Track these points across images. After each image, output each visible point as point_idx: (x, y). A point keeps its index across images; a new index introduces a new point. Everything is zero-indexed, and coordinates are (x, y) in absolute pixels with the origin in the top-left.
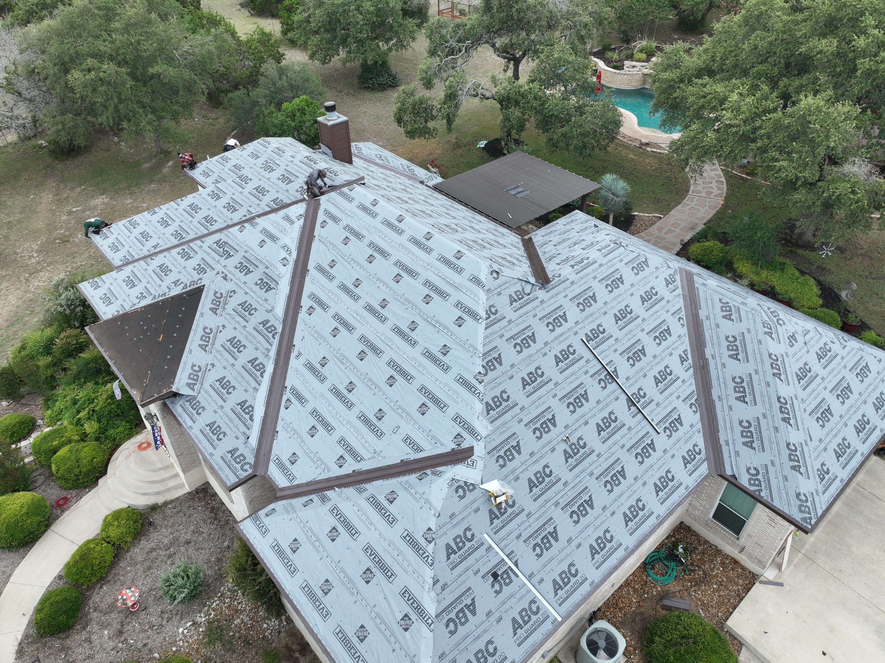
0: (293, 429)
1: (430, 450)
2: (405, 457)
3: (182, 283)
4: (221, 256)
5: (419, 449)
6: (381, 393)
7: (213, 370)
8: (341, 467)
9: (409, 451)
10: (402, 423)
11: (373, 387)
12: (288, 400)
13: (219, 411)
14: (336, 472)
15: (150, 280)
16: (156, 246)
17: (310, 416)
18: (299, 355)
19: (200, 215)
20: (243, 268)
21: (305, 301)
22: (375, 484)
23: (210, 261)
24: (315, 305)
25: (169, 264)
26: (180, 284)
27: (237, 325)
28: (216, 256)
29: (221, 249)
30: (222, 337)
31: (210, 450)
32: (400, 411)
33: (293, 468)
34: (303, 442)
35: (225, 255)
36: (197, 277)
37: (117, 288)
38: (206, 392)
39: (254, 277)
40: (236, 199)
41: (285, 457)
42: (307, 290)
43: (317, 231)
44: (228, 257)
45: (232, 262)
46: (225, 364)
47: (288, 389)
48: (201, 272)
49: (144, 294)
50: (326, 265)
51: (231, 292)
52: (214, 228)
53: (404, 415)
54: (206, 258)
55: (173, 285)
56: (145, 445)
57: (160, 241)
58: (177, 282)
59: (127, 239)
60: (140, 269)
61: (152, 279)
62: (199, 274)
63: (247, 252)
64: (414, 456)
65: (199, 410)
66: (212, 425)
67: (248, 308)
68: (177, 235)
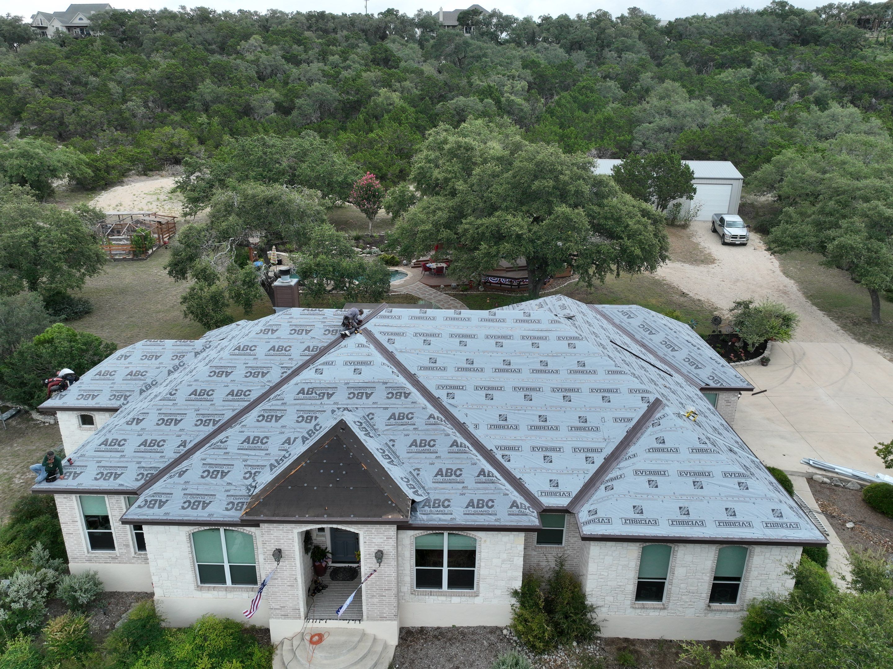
0: (530, 469)
1: (636, 416)
2: (627, 429)
3: (296, 438)
4: (321, 399)
5: (629, 420)
6: (569, 409)
7: (421, 472)
8: (593, 463)
11: (559, 409)
12: (503, 456)
13: (464, 491)
14: (593, 468)
15: (246, 457)
16: (184, 444)
17: (534, 453)
18: (476, 426)
19: (220, 395)
20: (359, 396)
21: (436, 393)
22: (632, 450)
23: (312, 408)
24: (450, 391)
25: (256, 434)
26: (294, 441)
27: (406, 433)
28: (313, 402)
29: (314, 395)
30: (401, 448)
31: (493, 518)
32: (593, 409)
33: (561, 488)
34: (548, 469)
35: (323, 396)
36: (311, 426)
37: (200, 487)
38: (435, 489)
39: (380, 396)
40: (255, 365)
41: (547, 487)
42: (431, 386)
43: (390, 348)
44: (330, 396)
45: (341, 397)
46: (428, 461)
47: (494, 450)
48: (311, 420)
49: (253, 471)
50: (427, 364)
51: (368, 416)
52: (254, 396)
53: (598, 410)
54: (302, 408)
55: (286, 445)
56: (316, 638)
57: (183, 438)
58: (288, 441)
59: (122, 459)
60: (216, 457)
61: (248, 455)
62: (310, 422)
63: (348, 383)
64: (631, 425)
65: (444, 504)
66: (471, 504)
67: (401, 416)
68: (205, 423)
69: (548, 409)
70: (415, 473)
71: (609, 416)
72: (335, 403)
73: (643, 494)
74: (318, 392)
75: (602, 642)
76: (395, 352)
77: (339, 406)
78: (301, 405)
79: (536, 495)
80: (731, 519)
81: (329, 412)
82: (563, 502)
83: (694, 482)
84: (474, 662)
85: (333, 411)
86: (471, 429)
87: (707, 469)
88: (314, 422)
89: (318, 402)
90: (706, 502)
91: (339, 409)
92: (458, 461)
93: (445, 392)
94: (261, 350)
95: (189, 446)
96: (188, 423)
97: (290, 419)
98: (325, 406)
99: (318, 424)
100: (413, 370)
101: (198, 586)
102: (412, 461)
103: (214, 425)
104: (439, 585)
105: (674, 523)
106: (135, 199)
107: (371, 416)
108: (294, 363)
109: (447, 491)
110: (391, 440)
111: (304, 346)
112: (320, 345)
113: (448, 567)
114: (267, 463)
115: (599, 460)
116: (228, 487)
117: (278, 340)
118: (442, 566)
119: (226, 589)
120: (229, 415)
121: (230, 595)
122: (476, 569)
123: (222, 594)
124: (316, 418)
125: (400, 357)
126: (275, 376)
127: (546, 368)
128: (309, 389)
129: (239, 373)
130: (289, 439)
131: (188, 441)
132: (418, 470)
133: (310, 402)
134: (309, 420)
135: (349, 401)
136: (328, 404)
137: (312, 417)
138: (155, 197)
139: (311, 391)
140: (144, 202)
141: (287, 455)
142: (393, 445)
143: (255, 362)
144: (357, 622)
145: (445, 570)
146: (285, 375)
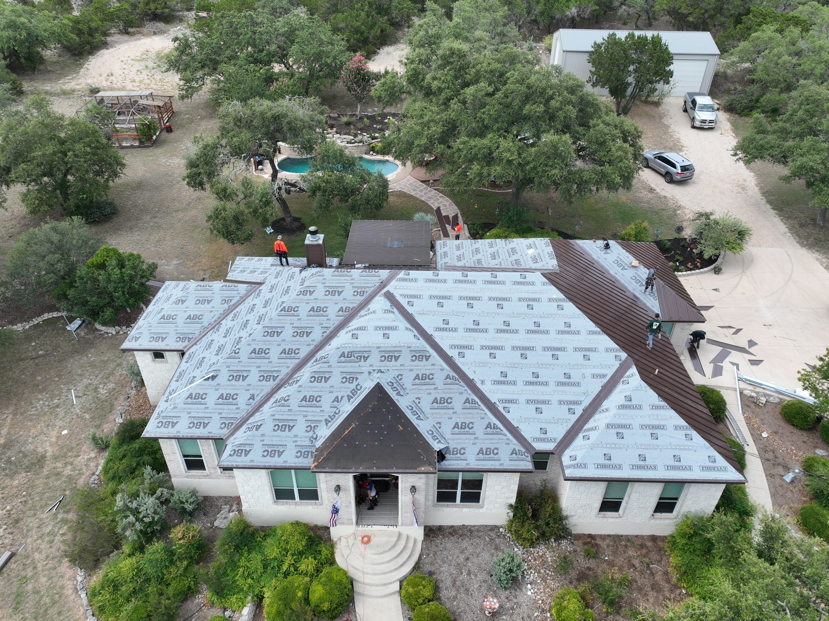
0: (525, 419)
1: (610, 373)
2: (602, 384)
3: (342, 397)
4: (360, 361)
5: (604, 376)
6: (556, 366)
7: (442, 426)
8: (574, 413)
9: (601, 380)
10: (583, 371)
11: (548, 366)
12: (504, 408)
13: (476, 441)
14: (574, 418)
15: (306, 413)
16: (252, 397)
17: (528, 405)
18: (483, 382)
19: (275, 353)
20: (389, 358)
21: (450, 353)
22: (606, 404)
23: (352, 370)
24: (461, 351)
25: (312, 394)
26: (342, 399)
27: (428, 391)
28: (353, 364)
29: (353, 358)
30: (426, 405)
31: (497, 463)
32: (576, 367)
33: (549, 435)
34: (539, 419)
35: (360, 359)
36: (353, 386)
37: (274, 439)
38: (453, 439)
39: (405, 358)
40: (299, 325)
41: (538, 435)
42: (444, 345)
43: (410, 310)
44: (366, 359)
45: (374, 359)
46: (447, 416)
47: (497, 403)
48: (353, 381)
49: (313, 425)
50: (441, 325)
51: (398, 377)
52: (302, 354)
53: (580, 367)
54: (345, 370)
55: (335, 402)
56: (366, 539)
57: (252, 392)
58: (336, 399)
59: (206, 411)
60: (282, 413)
61: (307, 412)
62: (352, 383)
63: (379, 347)
64: (605, 380)
65: (461, 452)
66: (481, 452)
67: (425, 377)
68: (267, 379)
69: (540, 366)
70: (437, 426)
71: (589, 372)
72: (371, 365)
73: (612, 444)
74: (356, 356)
75: (573, 538)
76: (414, 314)
77: (374, 368)
78: (343, 367)
79: (530, 441)
80: (677, 464)
81: (366, 374)
82: (549, 447)
83: (652, 434)
84: (479, 553)
85: (370, 373)
86: (479, 385)
87: (662, 423)
88: (355, 383)
89: (357, 364)
90: (659, 450)
91: (374, 370)
92: (470, 416)
93: (456, 351)
94: (304, 310)
95: (257, 399)
96: (253, 377)
97: (336, 380)
98: (363, 368)
99: (358, 385)
100: (430, 331)
101: (275, 502)
102: (434, 416)
103: (274, 380)
104: (454, 500)
105: (634, 467)
106: (124, 66)
107: (400, 377)
108: (332, 322)
109: (463, 441)
110: (416, 398)
111: (338, 307)
112: (351, 306)
113: (462, 489)
114: (323, 419)
115: (579, 410)
116: (295, 439)
117: (315, 301)
118: (457, 489)
119: (296, 504)
120: (284, 372)
121: (298, 508)
122: (482, 492)
123: (293, 507)
124: (357, 379)
125: (419, 319)
126: (317, 336)
127: (539, 329)
128: (348, 352)
129: (288, 333)
130: (337, 397)
131: (256, 395)
132: (440, 423)
133: (350, 364)
134: (351, 380)
135: (382, 364)
136: (365, 367)
137: (353, 378)
138: (143, 64)
139: (350, 354)
140: (134, 70)
141: (337, 412)
142: (419, 403)
143: (299, 322)
144: (395, 527)
145: (459, 492)
146: (325, 334)
